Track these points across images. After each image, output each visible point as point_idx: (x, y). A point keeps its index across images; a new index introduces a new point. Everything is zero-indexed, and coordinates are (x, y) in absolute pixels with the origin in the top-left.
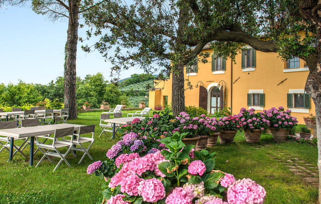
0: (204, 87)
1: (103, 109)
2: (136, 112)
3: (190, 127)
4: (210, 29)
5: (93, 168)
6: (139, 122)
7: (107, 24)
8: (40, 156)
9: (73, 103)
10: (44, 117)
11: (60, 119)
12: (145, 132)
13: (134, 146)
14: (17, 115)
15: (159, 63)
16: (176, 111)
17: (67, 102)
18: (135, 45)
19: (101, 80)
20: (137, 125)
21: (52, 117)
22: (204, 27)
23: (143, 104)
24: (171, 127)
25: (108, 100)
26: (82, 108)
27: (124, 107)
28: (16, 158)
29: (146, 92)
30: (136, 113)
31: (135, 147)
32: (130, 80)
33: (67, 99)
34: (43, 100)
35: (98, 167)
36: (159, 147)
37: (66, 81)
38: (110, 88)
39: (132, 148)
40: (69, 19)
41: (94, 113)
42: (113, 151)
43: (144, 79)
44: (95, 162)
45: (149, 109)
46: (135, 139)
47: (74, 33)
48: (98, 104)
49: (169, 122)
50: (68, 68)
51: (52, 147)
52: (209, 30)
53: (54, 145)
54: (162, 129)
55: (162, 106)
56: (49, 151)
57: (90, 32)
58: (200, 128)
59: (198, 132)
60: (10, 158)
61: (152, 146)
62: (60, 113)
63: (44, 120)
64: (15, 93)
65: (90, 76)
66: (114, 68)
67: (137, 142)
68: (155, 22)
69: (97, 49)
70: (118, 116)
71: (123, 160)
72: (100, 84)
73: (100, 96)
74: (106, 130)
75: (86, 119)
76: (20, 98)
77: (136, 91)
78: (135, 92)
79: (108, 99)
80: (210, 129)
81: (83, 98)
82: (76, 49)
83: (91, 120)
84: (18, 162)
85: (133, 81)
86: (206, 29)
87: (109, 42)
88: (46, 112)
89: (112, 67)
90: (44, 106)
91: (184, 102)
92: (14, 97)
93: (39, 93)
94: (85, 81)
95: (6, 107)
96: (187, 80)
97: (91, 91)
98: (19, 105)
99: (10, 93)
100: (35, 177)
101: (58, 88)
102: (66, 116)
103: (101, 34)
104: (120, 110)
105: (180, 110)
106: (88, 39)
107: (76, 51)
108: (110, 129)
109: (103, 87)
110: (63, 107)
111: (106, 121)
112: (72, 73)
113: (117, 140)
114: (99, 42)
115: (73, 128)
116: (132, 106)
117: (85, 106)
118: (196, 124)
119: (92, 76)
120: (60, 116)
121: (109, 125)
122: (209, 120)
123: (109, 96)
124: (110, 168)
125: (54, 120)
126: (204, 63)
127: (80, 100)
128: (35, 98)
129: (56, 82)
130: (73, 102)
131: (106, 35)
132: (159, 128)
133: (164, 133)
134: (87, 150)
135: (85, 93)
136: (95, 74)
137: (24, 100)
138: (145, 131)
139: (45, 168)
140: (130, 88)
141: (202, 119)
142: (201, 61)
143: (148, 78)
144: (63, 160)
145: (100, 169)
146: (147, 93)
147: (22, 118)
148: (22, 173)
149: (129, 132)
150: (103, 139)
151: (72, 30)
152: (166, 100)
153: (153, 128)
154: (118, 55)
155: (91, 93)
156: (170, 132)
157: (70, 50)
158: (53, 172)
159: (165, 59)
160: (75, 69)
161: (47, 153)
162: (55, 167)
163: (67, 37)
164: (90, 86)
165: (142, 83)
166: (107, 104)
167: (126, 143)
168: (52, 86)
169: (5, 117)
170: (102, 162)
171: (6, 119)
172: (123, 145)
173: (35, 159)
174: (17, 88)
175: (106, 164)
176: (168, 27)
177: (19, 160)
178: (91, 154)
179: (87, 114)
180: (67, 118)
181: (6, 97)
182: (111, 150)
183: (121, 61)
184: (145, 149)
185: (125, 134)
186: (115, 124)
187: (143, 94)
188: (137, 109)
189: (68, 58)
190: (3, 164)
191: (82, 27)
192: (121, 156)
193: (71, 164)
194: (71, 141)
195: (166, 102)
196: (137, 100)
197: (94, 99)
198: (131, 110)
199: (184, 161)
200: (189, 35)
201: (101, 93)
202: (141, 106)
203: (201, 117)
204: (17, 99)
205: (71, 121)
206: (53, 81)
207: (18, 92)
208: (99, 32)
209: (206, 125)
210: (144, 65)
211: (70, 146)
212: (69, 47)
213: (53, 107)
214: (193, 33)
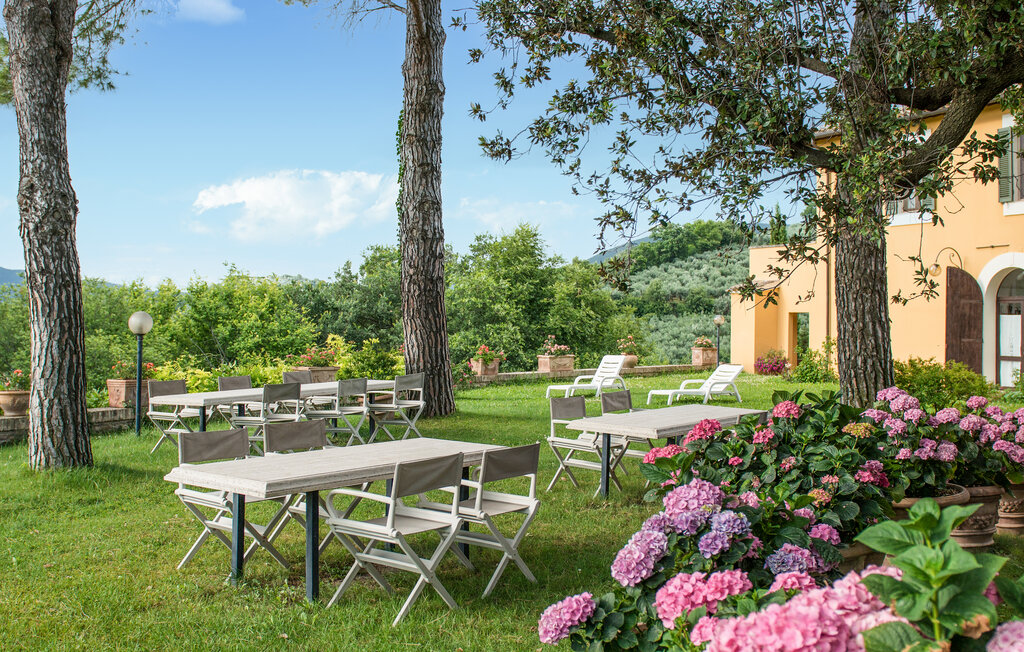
0: (964, 274)
1: (548, 370)
2: (684, 386)
3: (926, 451)
4: (1007, 35)
5: (561, 619)
6: (718, 434)
7: (570, 38)
8: (341, 566)
9: (436, 354)
10: (336, 411)
11: (392, 416)
12: (743, 476)
13: (715, 538)
14: (240, 405)
15: (792, 191)
16: (854, 382)
17: (415, 349)
18: (687, 120)
19: (532, 254)
20: (708, 447)
21: (364, 409)
22: (978, 26)
23: (707, 347)
24: (853, 455)
25: (564, 334)
26: (468, 370)
27: (631, 365)
28: (255, 569)
29: (716, 297)
30: (682, 389)
31: (718, 542)
32: (645, 249)
33: (413, 336)
34: (321, 341)
35: (582, 617)
36: (809, 542)
37: (407, 267)
38: (572, 286)
39: (708, 546)
40: (405, 16)
41: (514, 387)
42: (636, 557)
43: (705, 241)
44: (568, 599)
45: (737, 370)
46: (715, 508)
47: (429, 74)
48: (525, 350)
49: (840, 434)
50: (411, 214)
51: (386, 531)
52: (1001, 40)
53: (393, 526)
54: (816, 465)
55: (786, 355)
56: (373, 546)
57: (508, 75)
58: (966, 454)
59: (957, 473)
60: (235, 571)
61: (780, 537)
62: (393, 393)
63: (335, 421)
64: (216, 314)
65: (491, 238)
66: (609, 216)
67: (724, 522)
68: (764, 16)
69: (540, 142)
70: (616, 404)
71: (686, 597)
72: (531, 272)
73: (533, 319)
74: (573, 462)
75: (490, 417)
76: (235, 333)
77: (674, 294)
78: (667, 300)
79: (562, 329)
80: (1008, 459)
81: (467, 329)
82: (440, 138)
83: (509, 419)
84: (263, 586)
85: (660, 253)
86: (988, 34)
87: (586, 111)
88: (342, 389)
89: (601, 215)
90: (326, 364)
91: (889, 343)
92: (213, 331)
93: (301, 312)
94: (471, 262)
95: (192, 371)
96: (913, 259)
97: (495, 300)
98: (231, 358)
99: (196, 316)
100: (331, 645)
101: (369, 291)
102: (413, 403)
103: (547, 78)
104: (616, 374)
105: (873, 375)
106: (504, 107)
107: (440, 144)
108: (586, 456)
109: (544, 283)
110: (400, 366)
111: (573, 425)
112: (430, 235)
113: (619, 504)
114: (545, 117)
115: (459, 457)
116: (660, 356)
117: (477, 361)
118: (950, 440)
119: (499, 240)
120: (393, 405)
121: (586, 442)
122: (1003, 421)
123: (567, 318)
124: (626, 623)
125: (372, 421)
126: (985, 181)
127: (457, 337)
128: (287, 334)
129: (362, 268)
130: (436, 348)
131: (573, 88)
132: (800, 458)
133: (825, 479)
134: (513, 542)
135: (473, 308)
136: (510, 232)
137: (250, 342)
138: (745, 471)
139: (360, 612)
140: (647, 283)
141: (974, 419)
142: (971, 174)
143: (721, 238)
144: (427, 580)
145: (590, 624)
146: (716, 302)
147: (256, 413)
148: (285, 628)
149: (685, 478)
150: (567, 498)
151: (420, 61)
152: (801, 330)
153: (778, 460)
154: (623, 165)
155: (497, 306)
156: (848, 477)
157: (418, 141)
158: (394, 624)
159: (817, 174)
160: (440, 217)
161: (368, 553)
162: (399, 606)
163: (403, 93)
164: (491, 280)
165: (697, 262)
166: (563, 353)
167: (681, 522)
168: (346, 285)
169: (196, 412)
170: (597, 600)
171: (201, 420)
172: (668, 530)
173: (325, 575)
174: (219, 297)
175: (613, 605)
176: (820, 35)
177: (267, 580)
178: (527, 559)
179: (490, 392)
180: (419, 413)
181: (184, 331)
182: (630, 552)
183: (637, 186)
184: (754, 550)
185: (671, 488)
186: (608, 437)
187: (702, 305)
188: (684, 372)
189: (410, 175)
190: (212, 594)
191: (477, 60)
192: (676, 581)
193: (455, 598)
194: (453, 508)
195: (801, 340)
196: (676, 330)
197: (510, 333)
198: (658, 373)
199: (973, 622)
200: (915, 67)
201: (535, 307)
202: (698, 357)
203: (969, 410)
204: (225, 339)
205: (433, 424)
206: (348, 264)
207: (224, 310)
208: (541, 72)
209: (989, 443)
210: (732, 201)
211: (449, 527)
212: (412, 132)
213: (363, 369)
214: (934, 54)
